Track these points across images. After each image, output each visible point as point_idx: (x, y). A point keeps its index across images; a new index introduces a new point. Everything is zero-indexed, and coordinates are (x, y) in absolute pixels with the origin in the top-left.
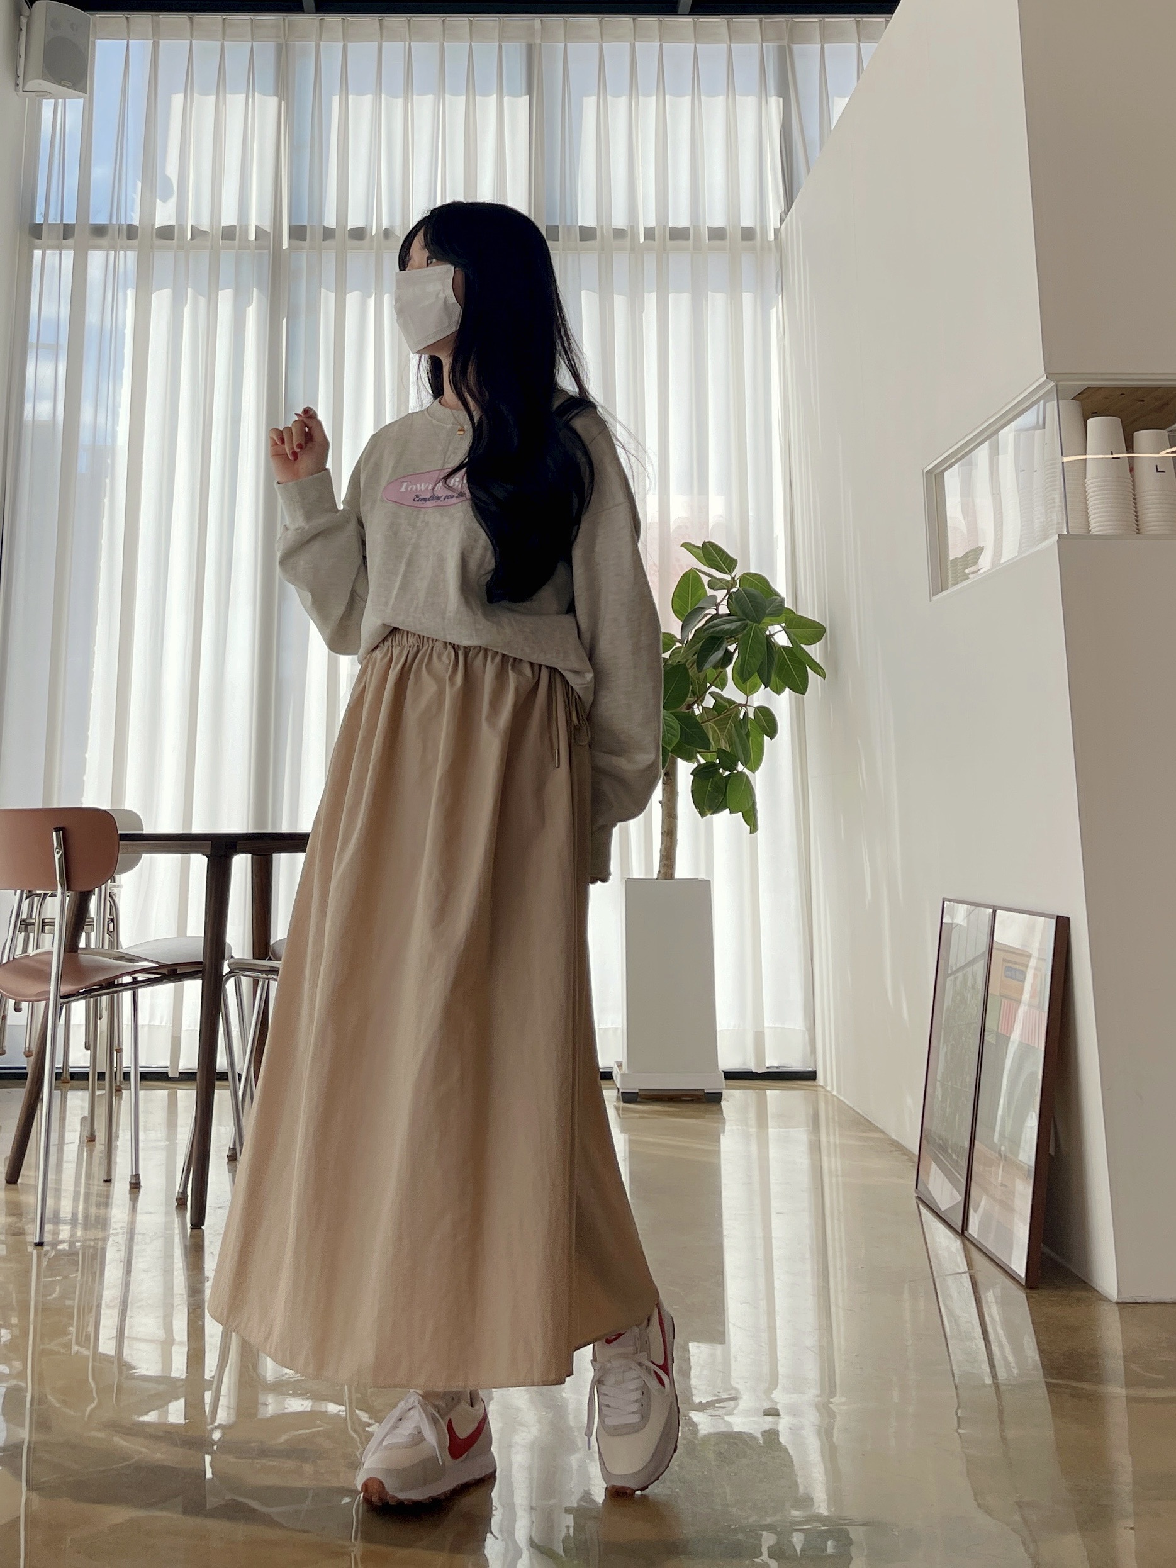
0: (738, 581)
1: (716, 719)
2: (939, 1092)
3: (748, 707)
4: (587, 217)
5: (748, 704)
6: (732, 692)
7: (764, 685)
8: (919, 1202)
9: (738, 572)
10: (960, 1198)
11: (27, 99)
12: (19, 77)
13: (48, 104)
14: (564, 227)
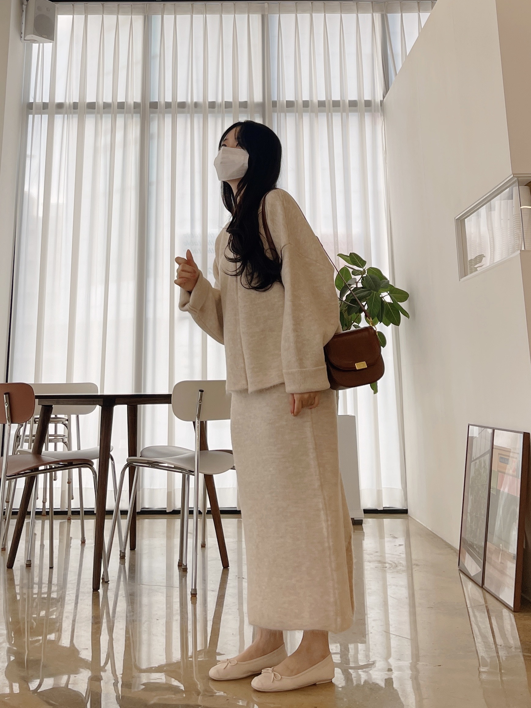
0: (366, 271)
2: (469, 519)
4: (290, 96)
7: (380, 321)
8: (460, 572)
9: (366, 267)
10: (480, 570)
11: (26, 43)
12: (22, 33)
13: (35, 46)
14: (279, 101)
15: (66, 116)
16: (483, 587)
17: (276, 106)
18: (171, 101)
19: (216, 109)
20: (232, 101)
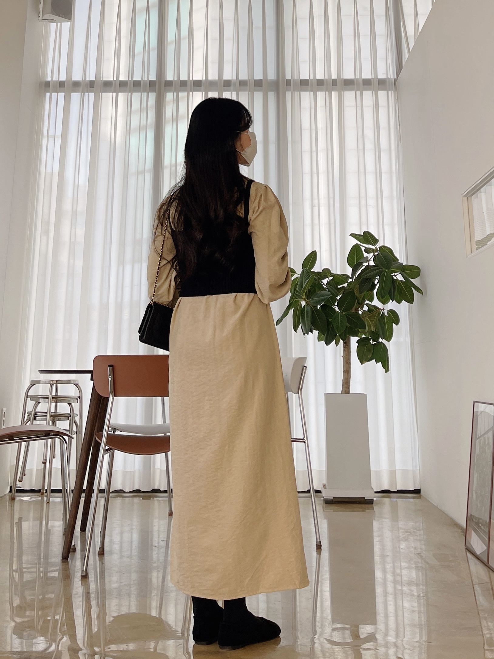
0: (378, 249)
1: (369, 316)
2: (475, 497)
3: (384, 310)
4: (305, 75)
5: (384, 309)
6: (376, 302)
7: (392, 300)
8: (467, 551)
9: (378, 246)
10: (485, 548)
11: (44, 23)
12: (40, 13)
13: (53, 25)
14: (294, 80)
15: (82, 94)
16: (488, 565)
17: (291, 85)
19: (232, 87)
20: (247, 79)
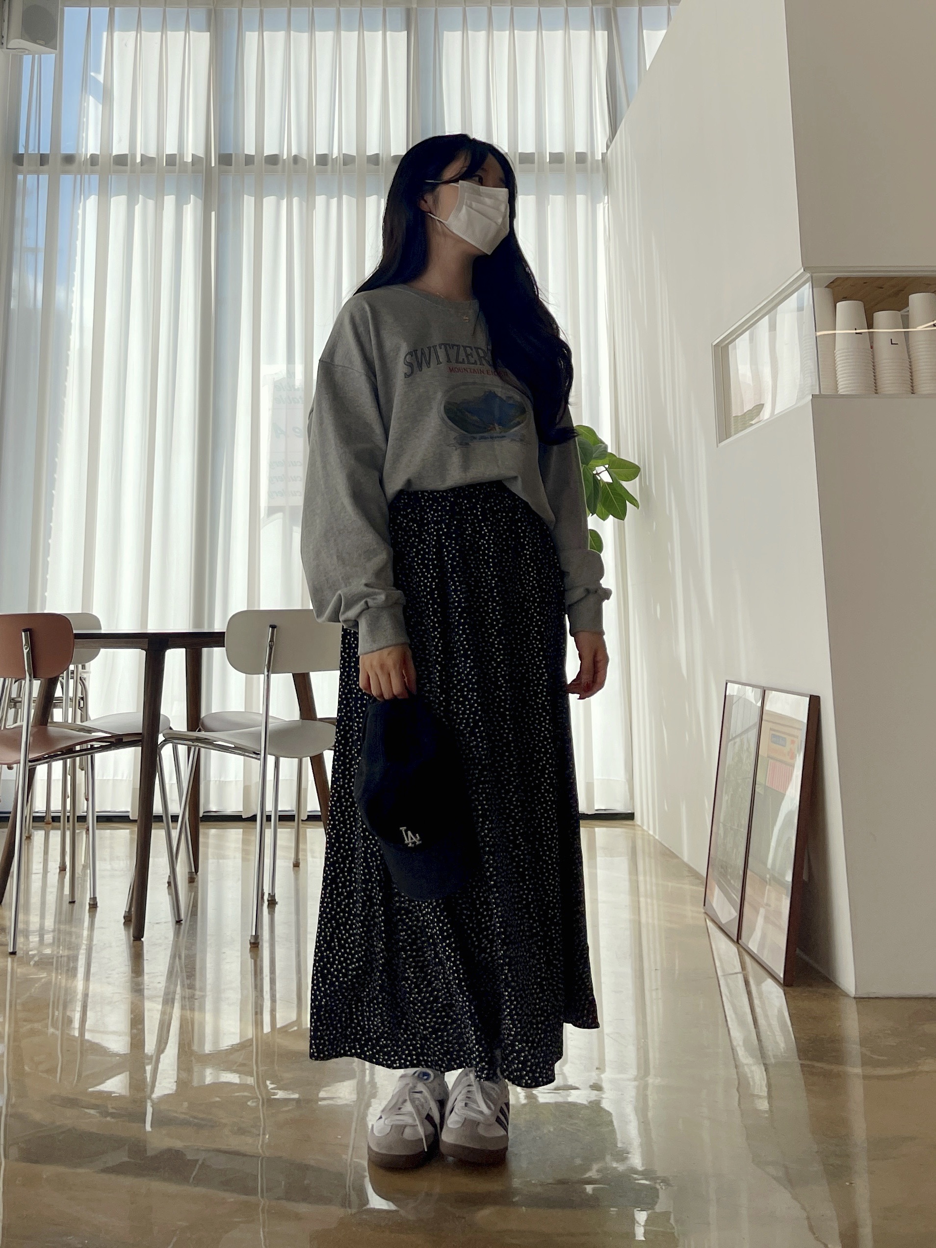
2: (721, 832)
8: (706, 918)
10: (735, 914)
16: (740, 941)
18: (253, 153)
